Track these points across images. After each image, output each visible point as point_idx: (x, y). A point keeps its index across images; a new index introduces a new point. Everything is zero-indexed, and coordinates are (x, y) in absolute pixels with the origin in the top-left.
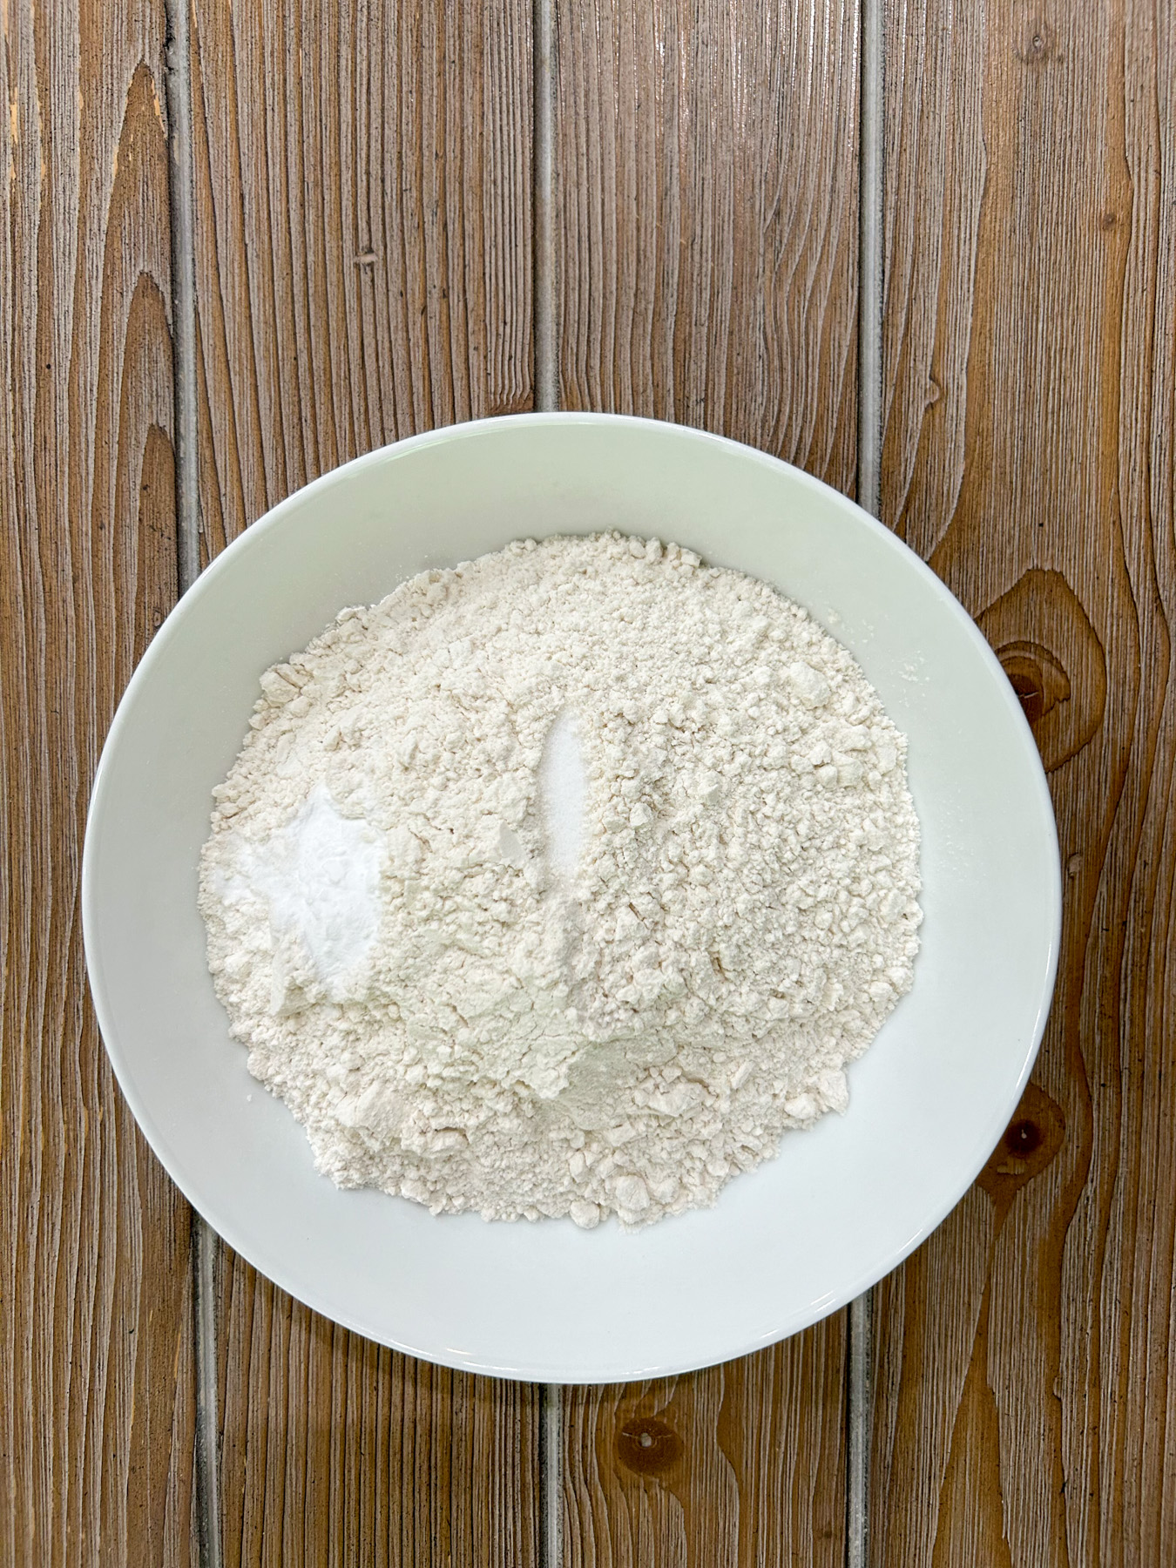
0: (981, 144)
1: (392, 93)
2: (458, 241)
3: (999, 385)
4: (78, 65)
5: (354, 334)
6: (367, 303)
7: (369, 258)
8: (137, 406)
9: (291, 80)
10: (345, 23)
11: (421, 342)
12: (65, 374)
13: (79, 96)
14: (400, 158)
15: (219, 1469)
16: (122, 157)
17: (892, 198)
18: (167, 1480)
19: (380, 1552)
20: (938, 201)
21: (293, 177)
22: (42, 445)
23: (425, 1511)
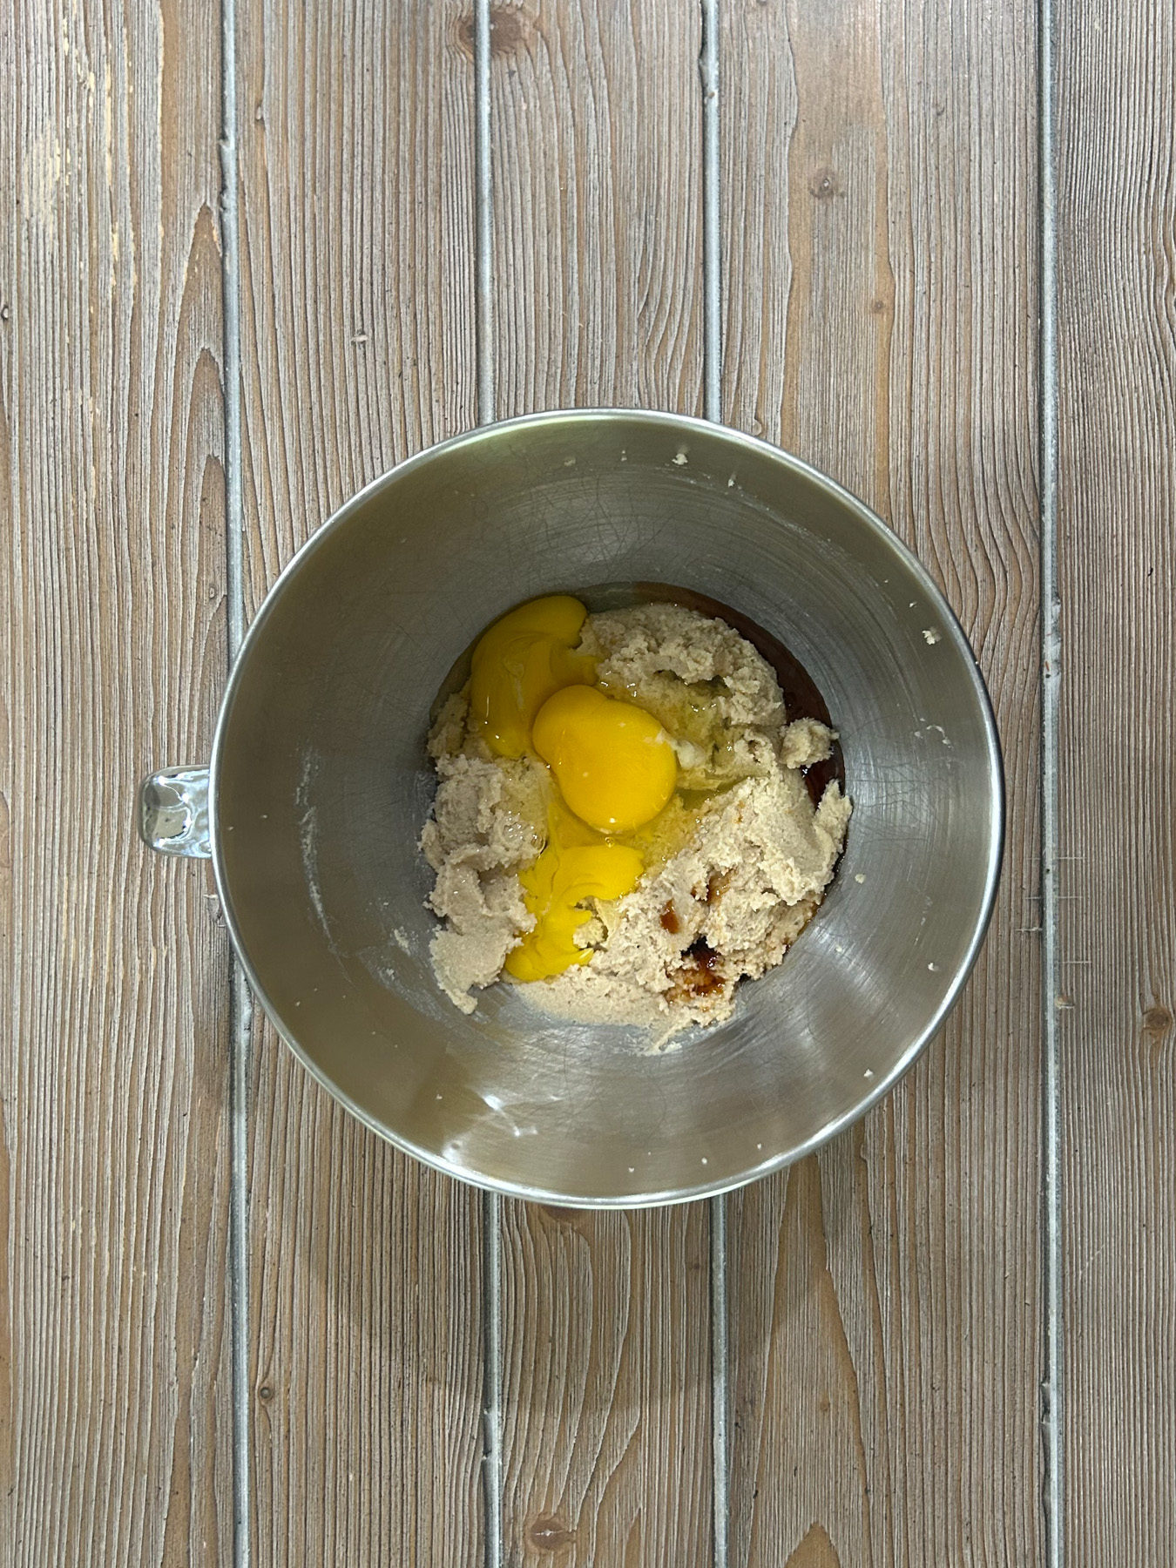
0: (788, 255)
1: (378, 224)
2: (425, 326)
3: (803, 423)
4: (160, 206)
5: (351, 391)
6: (361, 369)
7: (362, 338)
8: (199, 442)
9: (308, 215)
10: (346, 178)
11: (399, 397)
12: (148, 420)
13: (160, 228)
14: (384, 269)
15: (248, 1219)
16: (190, 270)
17: (726, 293)
18: (209, 1229)
19: (365, 1282)
20: (759, 295)
21: (309, 282)
22: (131, 470)
23: (399, 1249)
